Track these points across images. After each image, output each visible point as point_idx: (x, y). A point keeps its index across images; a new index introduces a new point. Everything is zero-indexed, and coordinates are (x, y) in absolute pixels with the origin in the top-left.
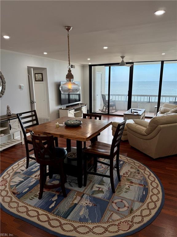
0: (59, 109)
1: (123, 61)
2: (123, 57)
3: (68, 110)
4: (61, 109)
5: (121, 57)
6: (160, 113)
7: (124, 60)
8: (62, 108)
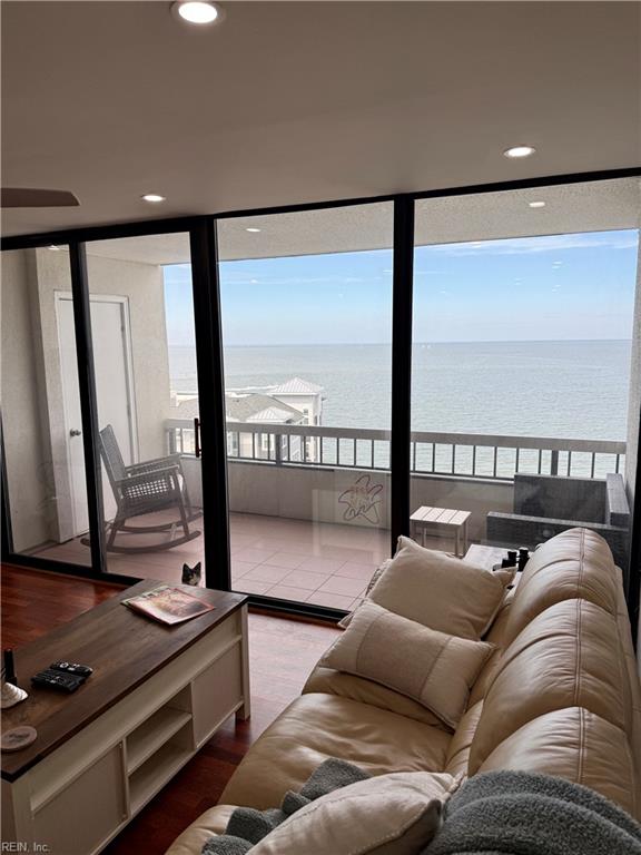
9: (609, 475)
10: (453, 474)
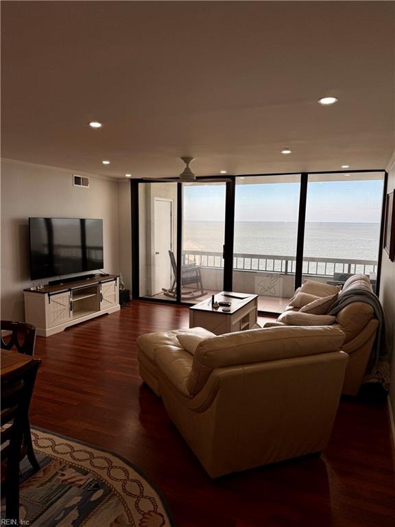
0: (25, 290)
1: (187, 169)
2: (187, 160)
3: (44, 293)
4: (28, 290)
5: (183, 158)
6: (291, 307)
7: (189, 167)
8: (32, 289)
9: (371, 273)
10: (325, 275)
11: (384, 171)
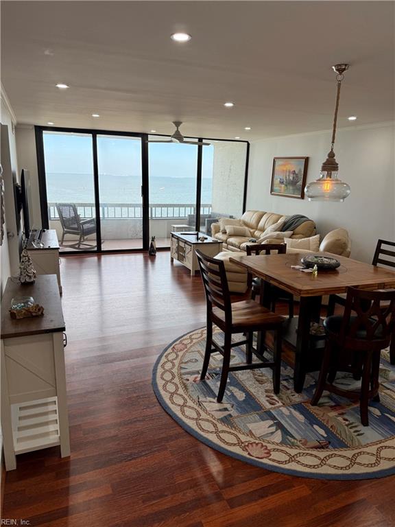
5: (175, 123)
11: (247, 142)
